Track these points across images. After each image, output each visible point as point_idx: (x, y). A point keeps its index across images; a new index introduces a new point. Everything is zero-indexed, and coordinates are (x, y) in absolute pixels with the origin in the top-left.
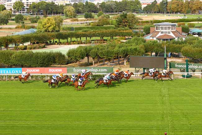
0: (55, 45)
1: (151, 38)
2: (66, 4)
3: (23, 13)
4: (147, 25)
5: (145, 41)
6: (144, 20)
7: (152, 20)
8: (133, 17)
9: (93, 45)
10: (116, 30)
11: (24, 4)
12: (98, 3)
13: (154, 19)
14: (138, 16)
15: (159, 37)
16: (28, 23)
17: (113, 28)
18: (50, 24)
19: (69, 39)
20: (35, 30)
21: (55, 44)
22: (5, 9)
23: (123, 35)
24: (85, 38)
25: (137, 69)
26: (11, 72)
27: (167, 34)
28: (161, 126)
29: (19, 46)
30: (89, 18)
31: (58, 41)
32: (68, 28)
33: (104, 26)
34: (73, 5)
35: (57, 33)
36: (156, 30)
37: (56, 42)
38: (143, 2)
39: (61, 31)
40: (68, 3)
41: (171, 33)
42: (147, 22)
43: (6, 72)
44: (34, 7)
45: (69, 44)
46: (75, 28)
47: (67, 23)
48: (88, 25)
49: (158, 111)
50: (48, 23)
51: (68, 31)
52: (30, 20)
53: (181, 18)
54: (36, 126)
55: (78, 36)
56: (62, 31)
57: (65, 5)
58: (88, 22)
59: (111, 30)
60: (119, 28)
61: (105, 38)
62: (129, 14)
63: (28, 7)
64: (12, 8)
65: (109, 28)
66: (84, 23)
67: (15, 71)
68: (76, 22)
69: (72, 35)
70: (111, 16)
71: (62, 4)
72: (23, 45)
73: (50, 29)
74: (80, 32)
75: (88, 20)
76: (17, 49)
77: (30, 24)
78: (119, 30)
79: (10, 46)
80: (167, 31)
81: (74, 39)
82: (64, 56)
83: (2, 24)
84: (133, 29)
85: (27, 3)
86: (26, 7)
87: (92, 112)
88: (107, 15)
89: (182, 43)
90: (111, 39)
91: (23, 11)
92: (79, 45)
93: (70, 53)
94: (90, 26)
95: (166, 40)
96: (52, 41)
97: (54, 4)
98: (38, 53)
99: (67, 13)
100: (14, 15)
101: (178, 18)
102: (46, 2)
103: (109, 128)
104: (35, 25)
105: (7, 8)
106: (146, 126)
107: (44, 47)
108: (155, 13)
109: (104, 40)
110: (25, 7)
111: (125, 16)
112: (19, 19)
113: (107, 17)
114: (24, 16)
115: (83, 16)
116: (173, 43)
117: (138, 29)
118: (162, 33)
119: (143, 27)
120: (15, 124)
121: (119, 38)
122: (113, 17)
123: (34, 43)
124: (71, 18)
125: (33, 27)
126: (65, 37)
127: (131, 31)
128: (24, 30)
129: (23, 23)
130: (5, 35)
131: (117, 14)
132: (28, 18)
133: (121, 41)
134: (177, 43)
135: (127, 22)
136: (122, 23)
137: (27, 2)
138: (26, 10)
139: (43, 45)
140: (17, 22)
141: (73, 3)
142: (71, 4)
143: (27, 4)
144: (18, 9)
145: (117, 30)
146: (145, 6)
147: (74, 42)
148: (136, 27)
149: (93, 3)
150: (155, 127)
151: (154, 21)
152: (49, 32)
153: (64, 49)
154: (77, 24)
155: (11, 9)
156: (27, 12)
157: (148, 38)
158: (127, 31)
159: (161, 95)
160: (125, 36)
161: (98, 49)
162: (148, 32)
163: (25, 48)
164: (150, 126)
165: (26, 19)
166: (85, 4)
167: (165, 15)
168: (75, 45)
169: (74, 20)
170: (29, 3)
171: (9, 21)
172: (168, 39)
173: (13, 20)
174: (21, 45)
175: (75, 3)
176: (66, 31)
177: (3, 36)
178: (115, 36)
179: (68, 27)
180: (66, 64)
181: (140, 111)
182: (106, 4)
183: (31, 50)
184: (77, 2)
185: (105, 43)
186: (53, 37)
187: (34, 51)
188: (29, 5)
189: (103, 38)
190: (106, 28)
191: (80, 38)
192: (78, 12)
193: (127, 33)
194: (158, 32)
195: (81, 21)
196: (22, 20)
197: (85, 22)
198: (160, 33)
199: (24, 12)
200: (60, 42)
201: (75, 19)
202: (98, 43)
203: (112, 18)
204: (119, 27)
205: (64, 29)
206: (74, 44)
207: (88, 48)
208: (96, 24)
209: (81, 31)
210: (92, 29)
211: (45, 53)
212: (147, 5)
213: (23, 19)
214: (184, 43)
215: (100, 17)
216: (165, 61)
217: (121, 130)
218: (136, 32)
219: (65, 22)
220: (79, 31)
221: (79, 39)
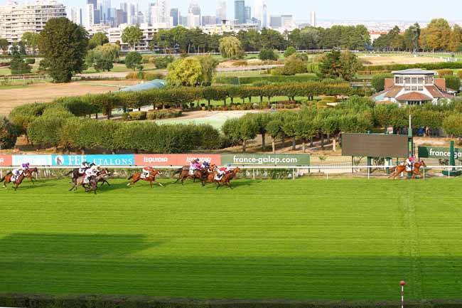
0: (200, 112)
1: (387, 99)
2: (224, 32)
3: (141, 48)
4: (378, 74)
5: (372, 105)
6: (374, 65)
7: (390, 64)
8: (353, 58)
9: (273, 112)
10: (318, 83)
11: (143, 32)
12: (286, 32)
13: (393, 62)
14: (362, 56)
15: (401, 96)
16: (150, 68)
17: (313, 78)
18: (191, 70)
19: (228, 100)
20: (163, 82)
21: (201, 109)
22: (107, 41)
23: (332, 93)
24: (259, 97)
25: (356, 158)
26: (113, 162)
27: (417, 91)
29: (130, 113)
30: (268, 61)
31: (207, 104)
32: (228, 78)
33: (297, 75)
34: (238, 34)
35: (204, 88)
36: (396, 85)
37: (203, 105)
38: (374, 29)
39: (214, 85)
40: (228, 30)
41: (425, 89)
42: (380, 68)
43: (103, 162)
44: (163, 39)
45: (228, 110)
46: (241, 79)
47: (225, 69)
48: (265, 73)
49: (393, 240)
50: (188, 69)
51: (227, 85)
52: (154, 62)
53: (446, 61)
55: (244, 94)
56: (216, 85)
57: (222, 34)
58: (266, 66)
59: (310, 83)
60: (324, 80)
61: (296, 98)
62: (344, 52)
63: (151, 39)
64: (121, 40)
65: (306, 79)
66: (258, 70)
67: (121, 160)
68: (243, 68)
69: (233, 93)
70: (310, 57)
71: (217, 32)
72: (139, 110)
73: (192, 80)
74: (249, 86)
75: (265, 63)
76: (127, 117)
77: (153, 69)
78: (325, 83)
79: (114, 112)
80: (417, 85)
81: (237, 100)
82: (216, 132)
83: (100, 70)
84: (353, 81)
85: (149, 30)
86: (147, 38)
88: (303, 55)
89: (445, 108)
90: (309, 100)
91: (141, 45)
92: (247, 111)
93: (228, 127)
94: (270, 75)
95: (415, 102)
96: (195, 102)
97: (201, 31)
98: (165, 127)
99: (226, 49)
100: (124, 54)
101: (439, 61)
102: (187, 28)
103: (297, 272)
104: (164, 72)
105: (112, 40)
107: (179, 115)
108: (396, 50)
109: (296, 102)
110: (145, 37)
111: (336, 57)
112: (134, 61)
113: (303, 57)
114: (142, 56)
115: (256, 56)
116: (428, 109)
117: (361, 80)
118: (407, 89)
119: (371, 77)
121: (325, 99)
122: (315, 59)
123: (160, 108)
124: (234, 59)
125: (160, 77)
126: (220, 95)
127: (347, 85)
128: (142, 82)
129: (142, 67)
130: (105, 92)
131: (321, 53)
132: (151, 59)
133: (328, 104)
134: (435, 108)
135: (339, 68)
136: (330, 70)
137: (150, 28)
138: (147, 43)
139: (178, 110)
140: (130, 66)
141: (237, 31)
142: (233, 32)
143: (150, 32)
144: (132, 41)
145: (320, 84)
146: (377, 36)
147: (237, 106)
148: (359, 78)
149: (275, 31)
151: (394, 66)
152: (189, 85)
153: (217, 119)
154: (246, 70)
155: (118, 42)
156: (148, 48)
157: (381, 98)
158: (339, 86)
159: (399, 210)
160: (336, 95)
161: (282, 120)
162: (380, 86)
163: (144, 117)
165: (146, 62)
166: (261, 33)
167: (415, 56)
168: (239, 111)
169: (240, 64)
170: (153, 31)
171: (114, 64)
172: (419, 102)
173: (122, 62)
174: (135, 110)
175: (242, 31)
176: (222, 85)
177: (102, 93)
178: (318, 94)
179: (227, 76)
180: (221, 148)
181: (358, 240)
182: (302, 32)
183: (153, 121)
184: (245, 29)
185: (297, 107)
186: (197, 95)
187: (159, 122)
188: (153, 34)
189: (293, 98)
190: (299, 80)
191: (250, 99)
192: (248, 48)
193: (340, 89)
194: (400, 87)
195: (254, 64)
196: (139, 63)
197: (261, 67)
198: (403, 89)
199: (144, 48)
200: (211, 106)
201: (242, 61)
202: (283, 108)
203: (312, 59)
204: (325, 77)
205: (218, 81)
206: (238, 109)
207: (263, 116)
208: (282, 72)
209: (250, 84)
210: (272, 81)
211: (181, 126)
212: (380, 36)
213: (142, 61)
214: (448, 110)
215: (290, 58)
216: (410, 143)
217: (321, 275)
218: (358, 87)
219: (221, 67)
220: (247, 85)
221: (247, 100)
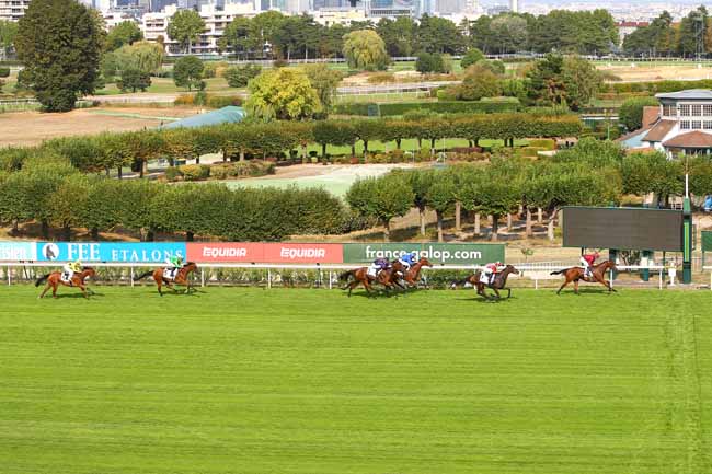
0: (309, 166)
1: (647, 145)
2: (353, 22)
3: (202, 50)
4: (632, 99)
5: (621, 155)
6: (624, 82)
7: (653, 81)
8: (585, 69)
9: (437, 167)
10: (523, 114)
11: (206, 21)
12: (466, 21)
13: (659, 77)
14: (603, 66)
15: (672, 140)
16: (218, 88)
17: (511, 105)
18: (291, 89)
19: (359, 144)
20: (241, 112)
21: (309, 161)
22: (138, 37)
23: (548, 133)
24: (416, 140)
26: (148, 255)
27: (702, 130)
28: (659, 453)
29: (182, 168)
30: (432, 74)
31: (320, 153)
32: (359, 105)
33: (485, 99)
34: (379, 24)
35: (315, 123)
36: (664, 118)
37: (313, 154)
38: (626, 17)
39: (333, 118)
40: (360, 19)
42: (635, 88)
44: (242, 33)
45: (358, 163)
46: (382, 106)
47: (354, 89)
48: (428, 96)
49: (653, 401)
50: (285, 89)
51: (357, 117)
52: (225, 76)
54: (226, 444)
55: (387, 135)
56: (335, 117)
57: (349, 25)
58: (428, 84)
59: (506, 114)
60: (534, 109)
61: (483, 143)
62: (569, 58)
63: (220, 33)
64: (165, 35)
65: (499, 107)
66: (415, 90)
67: (163, 252)
68: (388, 86)
69: (366, 133)
70: (508, 67)
71: (338, 22)
72: (198, 161)
73: (293, 108)
74: (398, 120)
75: (427, 79)
76: (173, 174)
77: (224, 89)
78: (535, 116)
79: (152, 165)
80: (702, 119)
81: (375, 145)
82: (335, 203)
83: (128, 90)
84: (586, 111)
85: (216, 17)
86: (213, 32)
87: (422, 398)
88: (495, 63)
90: (506, 145)
91: (202, 44)
92: (392, 166)
93: (359, 195)
94: (436, 100)
95: (698, 149)
96: (299, 148)
97: (312, 21)
98: (243, 193)
99: (356, 53)
100: (168, 61)
102: (285, 14)
103: (479, 458)
104: (243, 93)
105: (150, 34)
106: (606, 453)
107: (271, 171)
108: (664, 54)
109: (483, 150)
110: (209, 30)
111: (555, 67)
112: (187, 74)
113: (496, 68)
114: (204, 63)
115: (412, 65)
117: (601, 110)
118: (684, 125)
119: (618, 105)
120: (151, 434)
121: (533, 144)
122: (515, 70)
123: (235, 158)
124: (371, 70)
125: (236, 102)
126: (344, 136)
127: (575, 118)
128: (203, 111)
129: (203, 85)
130: (133, 129)
131: (528, 60)
132: (220, 69)
133: (539, 152)
135: (560, 87)
136: (543, 92)
137: (219, 13)
138: (213, 40)
139: (268, 163)
140: (180, 82)
141: (376, 20)
142: (369, 22)
143: (219, 20)
144: (186, 37)
145: (526, 116)
146: (630, 30)
147: (375, 157)
148: (596, 106)
149: (445, 21)
150: (638, 456)
151: (661, 84)
152: (289, 118)
153: (337, 180)
154: (391, 91)
155: (161, 39)
156: (216, 49)
157: (635, 143)
158: (561, 120)
159: (666, 345)
160: (554, 136)
161: (456, 181)
162: (634, 121)
163: (206, 173)
164: (623, 453)
165: (211, 75)
166: (419, 23)
167: (700, 65)
168: (379, 166)
169: (381, 79)
170: (224, 19)
171: (152, 78)
172: (704, 150)
173: (165, 76)
174: (191, 163)
176: (347, 117)
177: (129, 130)
178: (520, 136)
179: (358, 101)
180: (345, 232)
181: (591, 400)
182: (494, 22)
183: (221, 182)
184: (391, 17)
185: (483, 158)
186: (304, 137)
187: (233, 185)
188: (224, 26)
189: (476, 142)
190: (489, 109)
191: (399, 143)
192: (394, 51)
193: (561, 125)
194: (672, 123)
195: (405, 80)
196: (198, 78)
197: (419, 85)
198: (677, 127)
199: (207, 50)
200: (328, 156)
201: (384, 74)
202: (459, 158)
203: (511, 71)
204: (533, 105)
205: (342, 110)
206: (374, 162)
207: (421, 174)
208: (458, 94)
209: (400, 117)
210: (439, 112)
211: (272, 192)
212: (635, 29)
213: (203, 74)
215: (472, 69)
216: (686, 225)
218: (597, 122)
219: (346, 84)
220: (394, 117)
221: (392, 145)
